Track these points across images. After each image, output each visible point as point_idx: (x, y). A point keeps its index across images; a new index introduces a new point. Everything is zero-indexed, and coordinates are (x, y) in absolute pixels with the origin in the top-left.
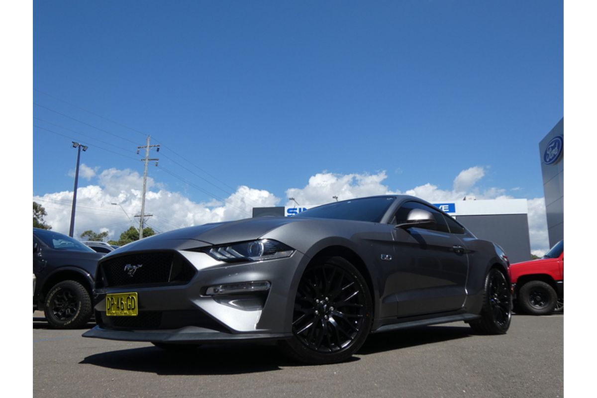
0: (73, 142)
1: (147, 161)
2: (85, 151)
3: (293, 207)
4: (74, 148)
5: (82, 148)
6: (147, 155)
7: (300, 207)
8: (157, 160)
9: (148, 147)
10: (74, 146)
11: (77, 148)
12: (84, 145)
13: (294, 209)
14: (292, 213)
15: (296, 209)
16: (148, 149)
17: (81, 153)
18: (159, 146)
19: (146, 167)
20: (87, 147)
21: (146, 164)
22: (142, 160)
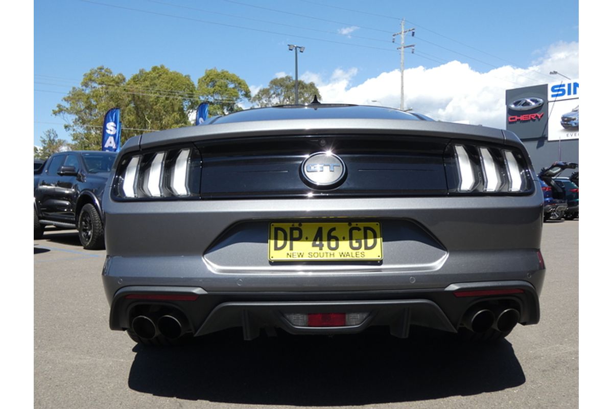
0: (289, 45)
1: (403, 49)
2: (302, 52)
3: (559, 83)
4: (291, 51)
5: (298, 50)
6: (403, 42)
7: (569, 82)
8: (413, 46)
9: (403, 33)
10: (290, 49)
11: (294, 50)
12: (300, 46)
13: (561, 86)
14: (559, 90)
15: (564, 85)
16: (402, 36)
17: (298, 55)
18: (413, 29)
19: (402, 57)
20: (304, 48)
21: (402, 53)
22: (398, 49)
